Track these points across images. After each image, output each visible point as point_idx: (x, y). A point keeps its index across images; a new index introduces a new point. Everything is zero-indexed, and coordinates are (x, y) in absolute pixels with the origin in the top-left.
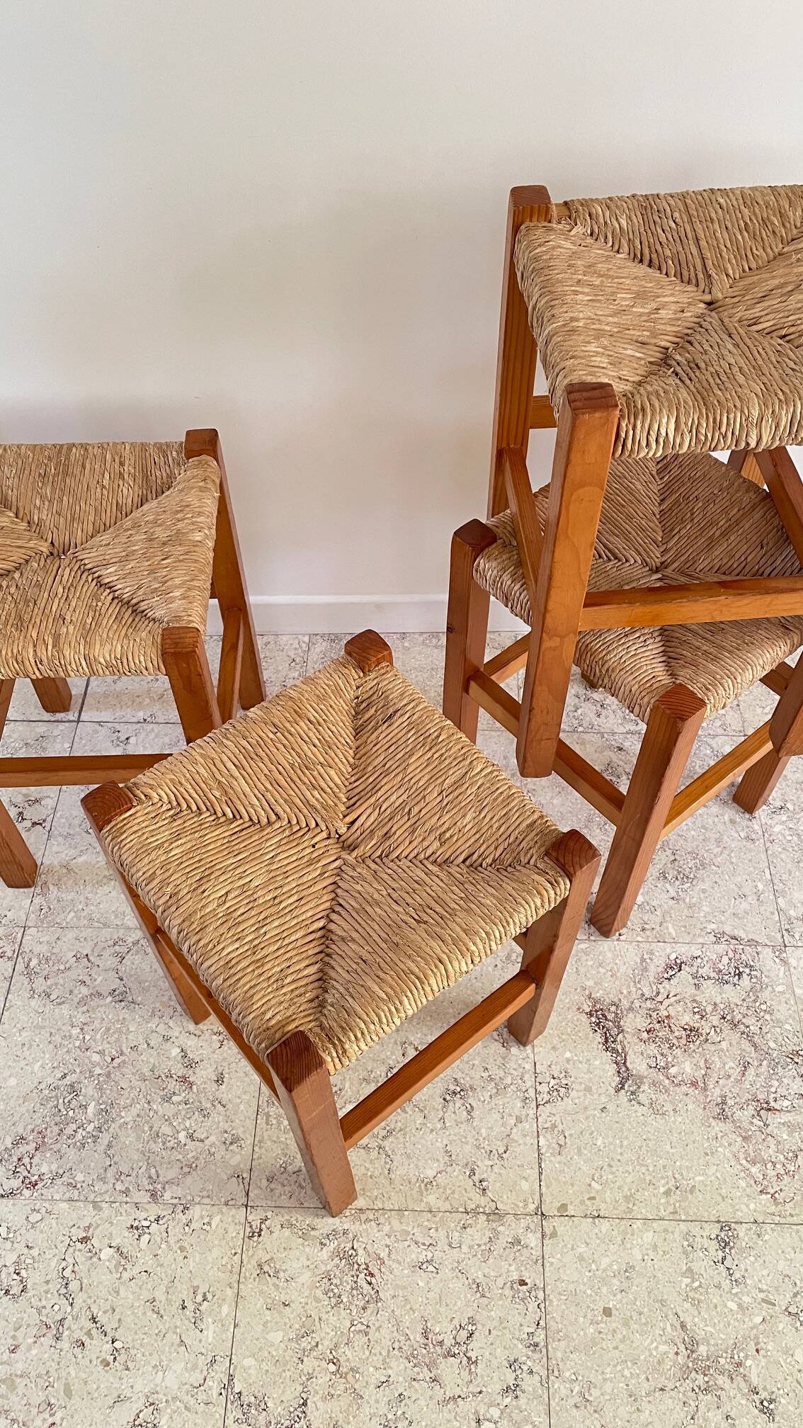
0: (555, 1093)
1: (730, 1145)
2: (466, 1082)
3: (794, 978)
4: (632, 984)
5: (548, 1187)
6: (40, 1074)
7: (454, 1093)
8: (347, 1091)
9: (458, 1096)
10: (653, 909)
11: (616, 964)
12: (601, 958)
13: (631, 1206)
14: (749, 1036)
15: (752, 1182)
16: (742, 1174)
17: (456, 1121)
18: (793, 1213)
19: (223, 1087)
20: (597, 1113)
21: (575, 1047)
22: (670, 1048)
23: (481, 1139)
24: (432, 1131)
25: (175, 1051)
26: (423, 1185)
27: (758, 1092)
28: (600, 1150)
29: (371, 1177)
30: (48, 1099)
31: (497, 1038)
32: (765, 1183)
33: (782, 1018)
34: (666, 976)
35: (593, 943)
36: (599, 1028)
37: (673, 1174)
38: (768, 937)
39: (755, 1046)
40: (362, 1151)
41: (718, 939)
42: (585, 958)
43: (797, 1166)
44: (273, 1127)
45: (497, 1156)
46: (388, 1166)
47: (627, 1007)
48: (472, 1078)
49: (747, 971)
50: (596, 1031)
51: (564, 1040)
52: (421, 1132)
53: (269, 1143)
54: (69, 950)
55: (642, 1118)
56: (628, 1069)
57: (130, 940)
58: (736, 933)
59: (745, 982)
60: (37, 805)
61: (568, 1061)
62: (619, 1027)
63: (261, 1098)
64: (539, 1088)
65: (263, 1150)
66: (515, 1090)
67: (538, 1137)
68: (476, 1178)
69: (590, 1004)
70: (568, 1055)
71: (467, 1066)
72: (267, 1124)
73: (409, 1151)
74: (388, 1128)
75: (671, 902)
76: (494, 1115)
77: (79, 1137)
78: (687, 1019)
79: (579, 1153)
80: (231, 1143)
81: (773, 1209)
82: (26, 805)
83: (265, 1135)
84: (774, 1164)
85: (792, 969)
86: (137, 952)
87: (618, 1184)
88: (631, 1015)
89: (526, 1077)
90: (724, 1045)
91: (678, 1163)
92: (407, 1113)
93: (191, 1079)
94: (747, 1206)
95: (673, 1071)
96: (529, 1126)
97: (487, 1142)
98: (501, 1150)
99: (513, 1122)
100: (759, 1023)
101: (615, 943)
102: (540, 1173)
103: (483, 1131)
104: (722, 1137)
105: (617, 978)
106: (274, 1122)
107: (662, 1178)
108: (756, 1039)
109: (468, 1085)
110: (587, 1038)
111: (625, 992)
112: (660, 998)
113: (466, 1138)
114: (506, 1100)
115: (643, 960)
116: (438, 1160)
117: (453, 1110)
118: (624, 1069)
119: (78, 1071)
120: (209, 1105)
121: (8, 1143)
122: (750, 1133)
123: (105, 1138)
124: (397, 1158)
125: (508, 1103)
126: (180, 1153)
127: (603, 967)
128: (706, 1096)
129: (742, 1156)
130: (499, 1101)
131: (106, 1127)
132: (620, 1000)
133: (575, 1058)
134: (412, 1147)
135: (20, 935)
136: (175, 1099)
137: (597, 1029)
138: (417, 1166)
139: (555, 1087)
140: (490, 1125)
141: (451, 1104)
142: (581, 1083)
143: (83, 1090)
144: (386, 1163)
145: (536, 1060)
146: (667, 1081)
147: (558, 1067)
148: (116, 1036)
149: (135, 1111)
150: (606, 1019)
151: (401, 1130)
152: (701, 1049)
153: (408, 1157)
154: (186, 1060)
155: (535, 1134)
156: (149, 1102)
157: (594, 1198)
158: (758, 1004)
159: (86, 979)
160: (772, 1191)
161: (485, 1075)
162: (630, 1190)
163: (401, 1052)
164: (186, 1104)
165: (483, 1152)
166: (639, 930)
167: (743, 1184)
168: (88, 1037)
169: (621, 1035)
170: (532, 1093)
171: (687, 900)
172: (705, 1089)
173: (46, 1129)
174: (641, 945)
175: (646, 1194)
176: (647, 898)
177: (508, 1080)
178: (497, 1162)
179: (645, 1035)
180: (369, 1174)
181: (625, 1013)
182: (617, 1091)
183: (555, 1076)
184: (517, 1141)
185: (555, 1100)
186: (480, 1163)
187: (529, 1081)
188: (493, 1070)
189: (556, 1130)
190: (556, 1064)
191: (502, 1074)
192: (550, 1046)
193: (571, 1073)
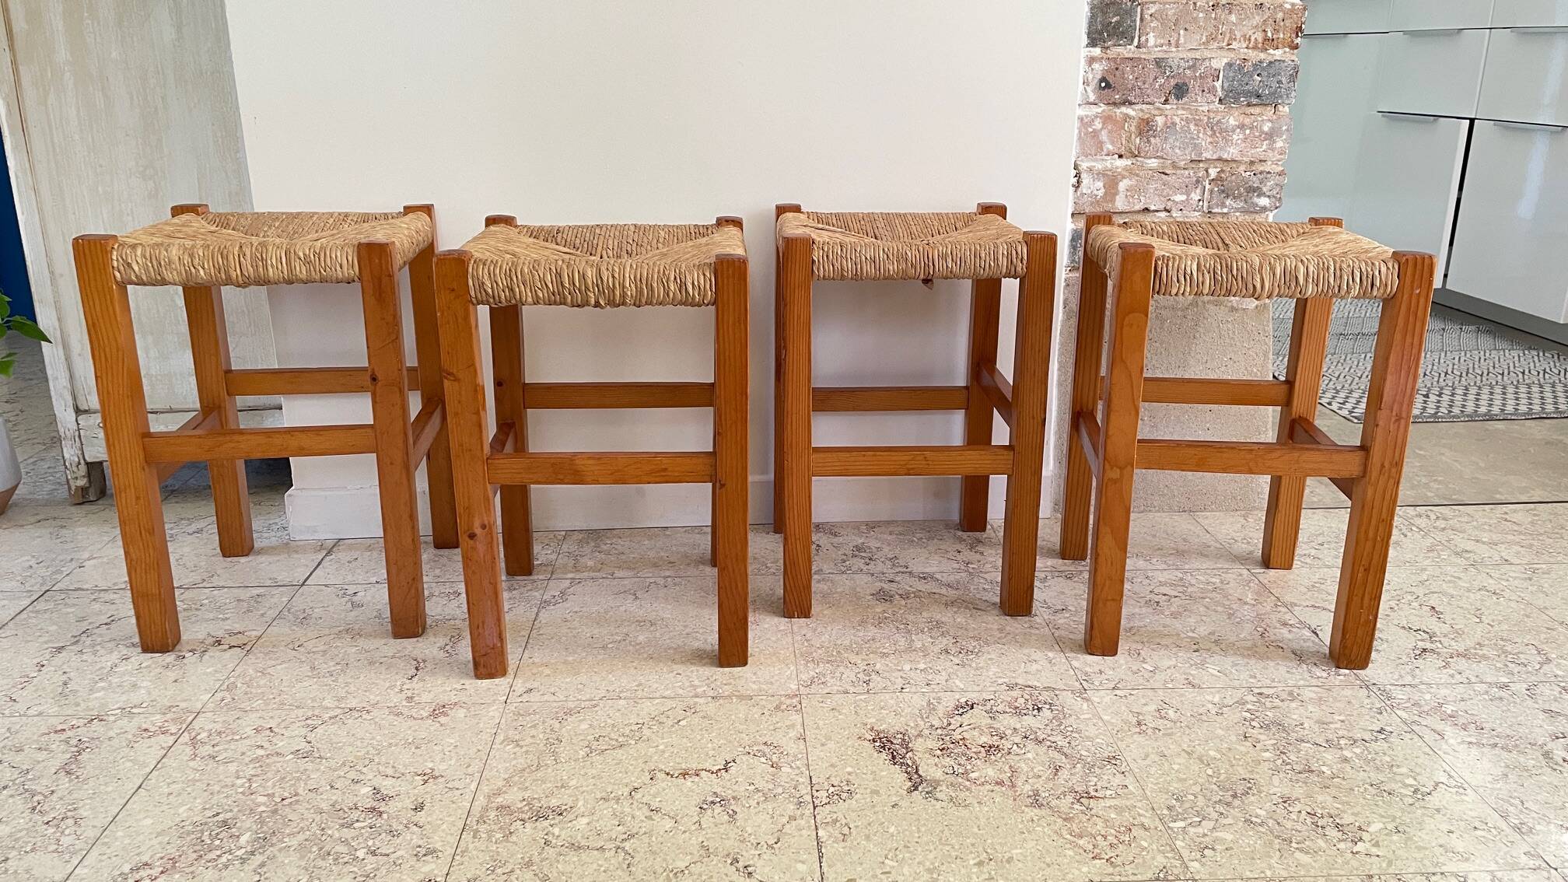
0: (836, 797)
1: (1048, 825)
2: (728, 794)
3: (1099, 710)
4: (919, 719)
5: (830, 866)
6: (185, 815)
7: (713, 802)
9: (717, 804)
10: (937, 672)
11: (900, 707)
12: (882, 704)
13: (935, 876)
14: (1060, 750)
15: (1081, 851)
16: (1068, 846)
17: (714, 823)
18: (1136, 872)
19: (423, 812)
20: (888, 809)
21: (858, 763)
22: (968, 760)
23: (746, 835)
24: (685, 832)
25: (366, 790)
26: (671, 875)
27: (1075, 786)
28: (893, 836)
29: (605, 871)
30: (189, 833)
32: (1096, 851)
33: (1091, 735)
34: (957, 712)
35: (873, 695)
36: (884, 750)
37: (984, 848)
38: (1065, 685)
39: (1066, 756)
40: (596, 852)
41: (1011, 687)
42: (864, 704)
43: (1132, 837)
44: (481, 839)
45: (766, 846)
46: (627, 862)
47: (915, 734)
48: (735, 791)
49: (1048, 707)
50: (881, 752)
51: (844, 760)
52: (671, 834)
53: (474, 852)
54: (250, 725)
55: (942, 810)
56: (921, 776)
57: (326, 716)
58: (1030, 683)
59: (1046, 713)
60: (239, 636)
61: (850, 774)
62: (907, 748)
63: (469, 819)
64: (815, 793)
65: (467, 858)
66: (787, 797)
67: (817, 829)
68: (741, 865)
69: (873, 734)
70: (849, 769)
71: (729, 783)
72: (474, 837)
73: (655, 849)
74: (628, 833)
75: (956, 667)
76: (761, 816)
77: (224, 859)
78: (985, 739)
79: (868, 838)
80: (425, 855)
81: (1111, 870)
82: (227, 636)
83: (471, 846)
84: (1105, 838)
85: (1095, 704)
86: (333, 724)
87: (917, 860)
88: (920, 740)
89: (800, 787)
90: (1029, 755)
91: (989, 841)
92: (654, 820)
93: (381, 809)
94: (1079, 870)
95: (973, 775)
96: (806, 822)
97: (753, 837)
98: (771, 842)
99: (785, 820)
100: (1067, 740)
101: (899, 693)
102: (820, 858)
103: (748, 828)
104: (1038, 820)
105: (901, 716)
106: (483, 836)
107: (971, 852)
108: (1065, 750)
109: (730, 797)
110: (871, 757)
111: (912, 725)
112: (952, 727)
113: (727, 835)
114: (775, 805)
115: (929, 703)
116: (691, 854)
117: (711, 815)
118: (916, 776)
119: (236, 810)
120: (401, 827)
121: (126, 869)
122: (1071, 815)
123: (258, 859)
124: (639, 856)
125: (779, 807)
126: (355, 866)
127: (884, 709)
128: (1016, 791)
129: (1064, 833)
130: (770, 806)
131: (261, 851)
132: (907, 730)
133: (859, 771)
134: (658, 845)
135: (190, 719)
136: (357, 825)
137: (881, 750)
138: (665, 860)
139: (835, 793)
140: (756, 824)
141: (709, 811)
142: (866, 789)
143: (238, 825)
144: (624, 859)
145: (812, 775)
146: (968, 783)
147: (838, 778)
148: (293, 782)
149: (301, 837)
150: (892, 743)
151: (645, 833)
152: (1003, 759)
153: (653, 853)
154: (378, 796)
155: (813, 828)
156: (323, 829)
157: (889, 873)
158: (1062, 727)
159: (266, 745)
160: (1107, 857)
161: (752, 788)
162: (933, 864)
163: (649, 777)
164: (371, 828)
165: (749, 844)
166: (924, 684)
167: (1071, 853)
168: (254, 785)
169: (910, 754)
170: (808, 798)
171: (974, 665)
172: (1013, 786)
173: (180, 856)
174: (927, 693)
175: (953, 866)
176: (930, 665)
177: (779, 791)
178: (766, 851)
179: (939, 752)
180: (602, 869)
181: (913, 738)
182: (910, 791)
183: (835, 785)
184: (791, 834)
185: (837, 802)
186: (744, 853)
187: (805, 790)
188: (761, 784)
189: (838, 824)
190: (835, 777)
191: (771, 786)
192: (827, 765)
193: (853, 782)
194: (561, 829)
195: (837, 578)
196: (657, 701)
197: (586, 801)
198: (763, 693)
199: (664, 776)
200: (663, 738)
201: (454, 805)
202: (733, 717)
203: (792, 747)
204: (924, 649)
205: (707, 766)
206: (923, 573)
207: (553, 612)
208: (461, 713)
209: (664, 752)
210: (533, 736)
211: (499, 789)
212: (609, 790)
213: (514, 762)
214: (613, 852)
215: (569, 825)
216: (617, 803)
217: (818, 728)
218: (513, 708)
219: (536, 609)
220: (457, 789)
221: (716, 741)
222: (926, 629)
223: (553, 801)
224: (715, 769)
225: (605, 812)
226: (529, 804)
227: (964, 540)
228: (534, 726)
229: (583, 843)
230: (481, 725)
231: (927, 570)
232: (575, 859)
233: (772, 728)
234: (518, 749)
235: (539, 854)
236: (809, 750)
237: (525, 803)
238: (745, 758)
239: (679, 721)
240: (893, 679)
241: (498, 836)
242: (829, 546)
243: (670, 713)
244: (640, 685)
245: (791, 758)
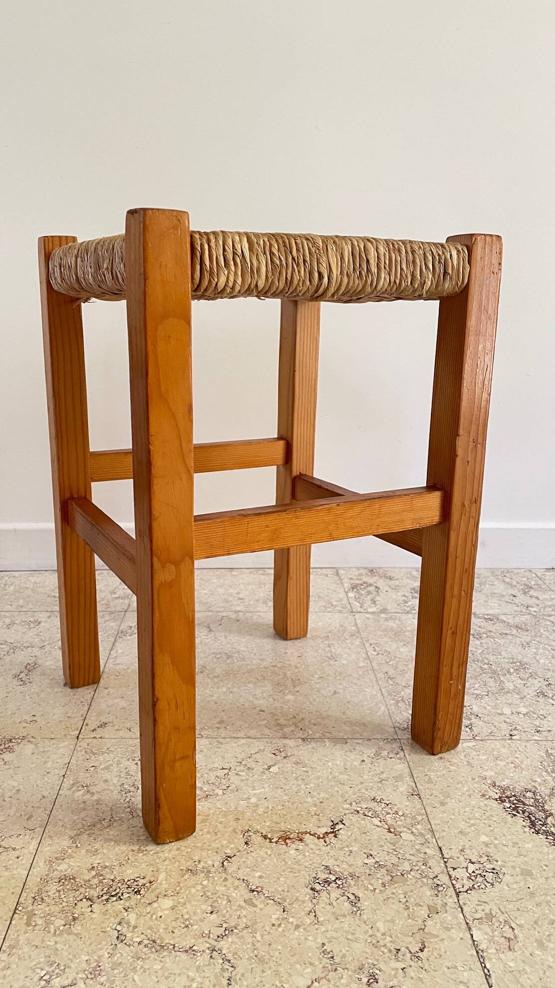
0: (480, 879)
2: (343, 869)
4: (544, 774)
7: (327, 882)
8: (161, 884)
9: (333, 885)
10: (541, 716)
11: (517, 758)
12: (495, 753)
17: (334, 913)
21: (492, 831)
23: (379, 935)
24: (297, 927)
31: (379, 824)
35: (481, 742)
36: (518, 813)
40: (184, 956)
42: (475, 753)
44: (37, 928)
45: (409, 955)
46: (226, 975)
47: (548, 792)
48: (351, 865)
50: (515, 815)
51: (473, 825)
52: (280, 929)
53: (26, 949)
61: (487, 845)
62: (544, 811)
63: (24, 894)
64: (452, 872)
65: (15, 958)
66: (418, 876)
67: (470, 929)
69: (497, 791)
70: (484, 838)
71: (342, 853)
72: (28, 924)
74: (225, 925)
76: (392, 906)
83: (22, 939)
89: (431, 863)
92: (256, 906)
96: (451, 916)
97: (388, 939)
98: (415, 948)
99: (424, 912)
101: (509, 741)
102: (487, 976)
103: (380, 925)
105: (522, 769)
106: (40, 922)
109: (346, 873)
110: (506, 823)
111: (539, 780)
113: (353, 934)
114: (406, 888)
116: (311, 964)
117: (328, 901)
124: (242, 966)
125: (412, 891)
127: (500, 760)
130: (398, 889)
132: (535, 787)
133: (497, 842)
134: (266, 948)
137: (514, 813)
138: (277, 974)
139: (477, 872)
140: (389, 918)
141: (324, 894)
142: (513, 867)
144: (223, 970)
145: (441, 845)
147: (474, 851)
150: (524, 804)
151: (247, 927)
153: (261, 961)
155: (464, 926)
161: (371, 861)
163: (243, 841)
165: (386, 951)
166: (533, 732)
170: (444, 879)
174: (540, 742)
176: (532, 709)
177: (406, 866)
178: (412, 963)
181: (547, 798)
183: (473, 860)
184: (437, 936)
185: (483, 886)
186: (383, 967)
187: (437, 867)
188: (381, 857)
189: (494, 920)
190: (471, 848)
191: (395, 860)
192: (456, 831)
193: (495, 857)
194: (139, 916)
195: (404, 617)
196: (243, 741)
197: (169, 875)
198: (358, 736)
199: (260, 839)
200: (254, 788)
201: (7, 874)
202: (330, 764)
203: (405, 805)
204: (517, 691)
205: (311, 827)
206: (488, 615)
207: (130, 642)
208: (28, 748)
209: (257, 806)
210: (106, 781)
211: (64, 852)
212: (196, 858)
213: (83, 815)
214: (207, 956)
215: (149, 909)
216: (207, 877)
217: (430, 781)
218: (85, 745)
219: (113, 639)
220: (14, 849)
221: (315, 794)
222: (512, 670)
223: (129, 872)
224: (321, 831)
225: (193, 890)
226: (99, 875)
227: (515, 586)
228: (107, 768)
229: (168, 939)
230: (49, 765)
231: (491, 612)
232: (157, 967)
233: (376, 779)
234: (88, 796)
235: (111, 955)
236: (429, 810)
237: (94, 873)
238: (355, 818)
239: (269, 767)
240: (497, 724)
241: (59, 922)
242: (387, 588)
243: (258, 756)
244: (221, 722)
245: (409, 821)
